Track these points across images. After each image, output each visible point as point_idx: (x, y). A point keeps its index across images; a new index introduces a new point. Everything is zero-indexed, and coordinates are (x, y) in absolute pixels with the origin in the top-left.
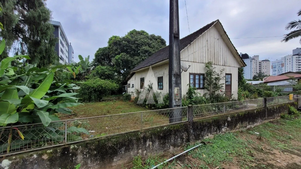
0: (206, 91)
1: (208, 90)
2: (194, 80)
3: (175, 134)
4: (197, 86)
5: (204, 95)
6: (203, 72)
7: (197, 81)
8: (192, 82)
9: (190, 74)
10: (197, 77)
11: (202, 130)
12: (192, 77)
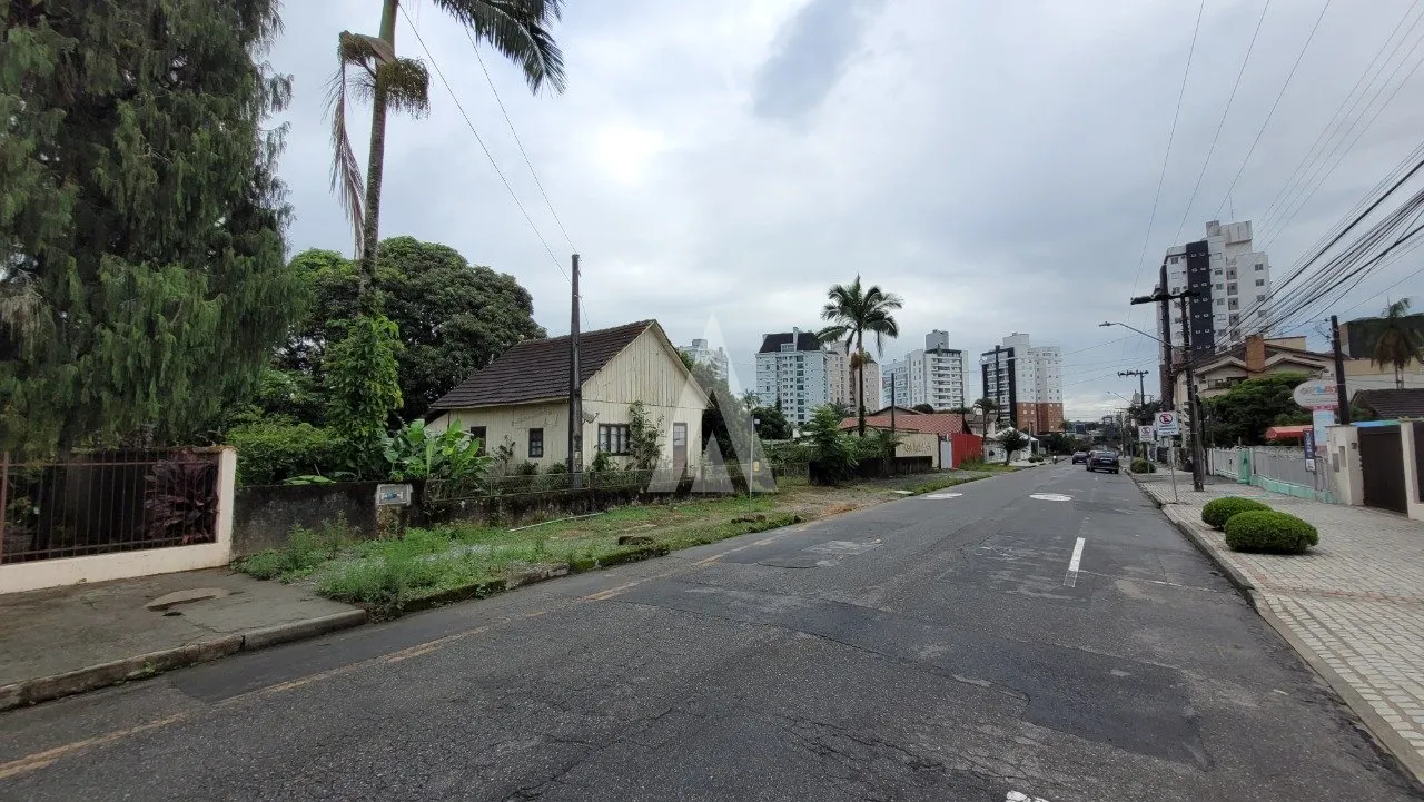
0: (632, 460)
1: (637, 458)
2: (608, 436)
3: (576, 500)
4: (614, 450)
5: (628, 467)
6: (625, 421)
7: (614, 440)
8: (603, 440)
9: (600, 425)
10: (614, 431)
11: (605, 500)
12: (603, 431)
